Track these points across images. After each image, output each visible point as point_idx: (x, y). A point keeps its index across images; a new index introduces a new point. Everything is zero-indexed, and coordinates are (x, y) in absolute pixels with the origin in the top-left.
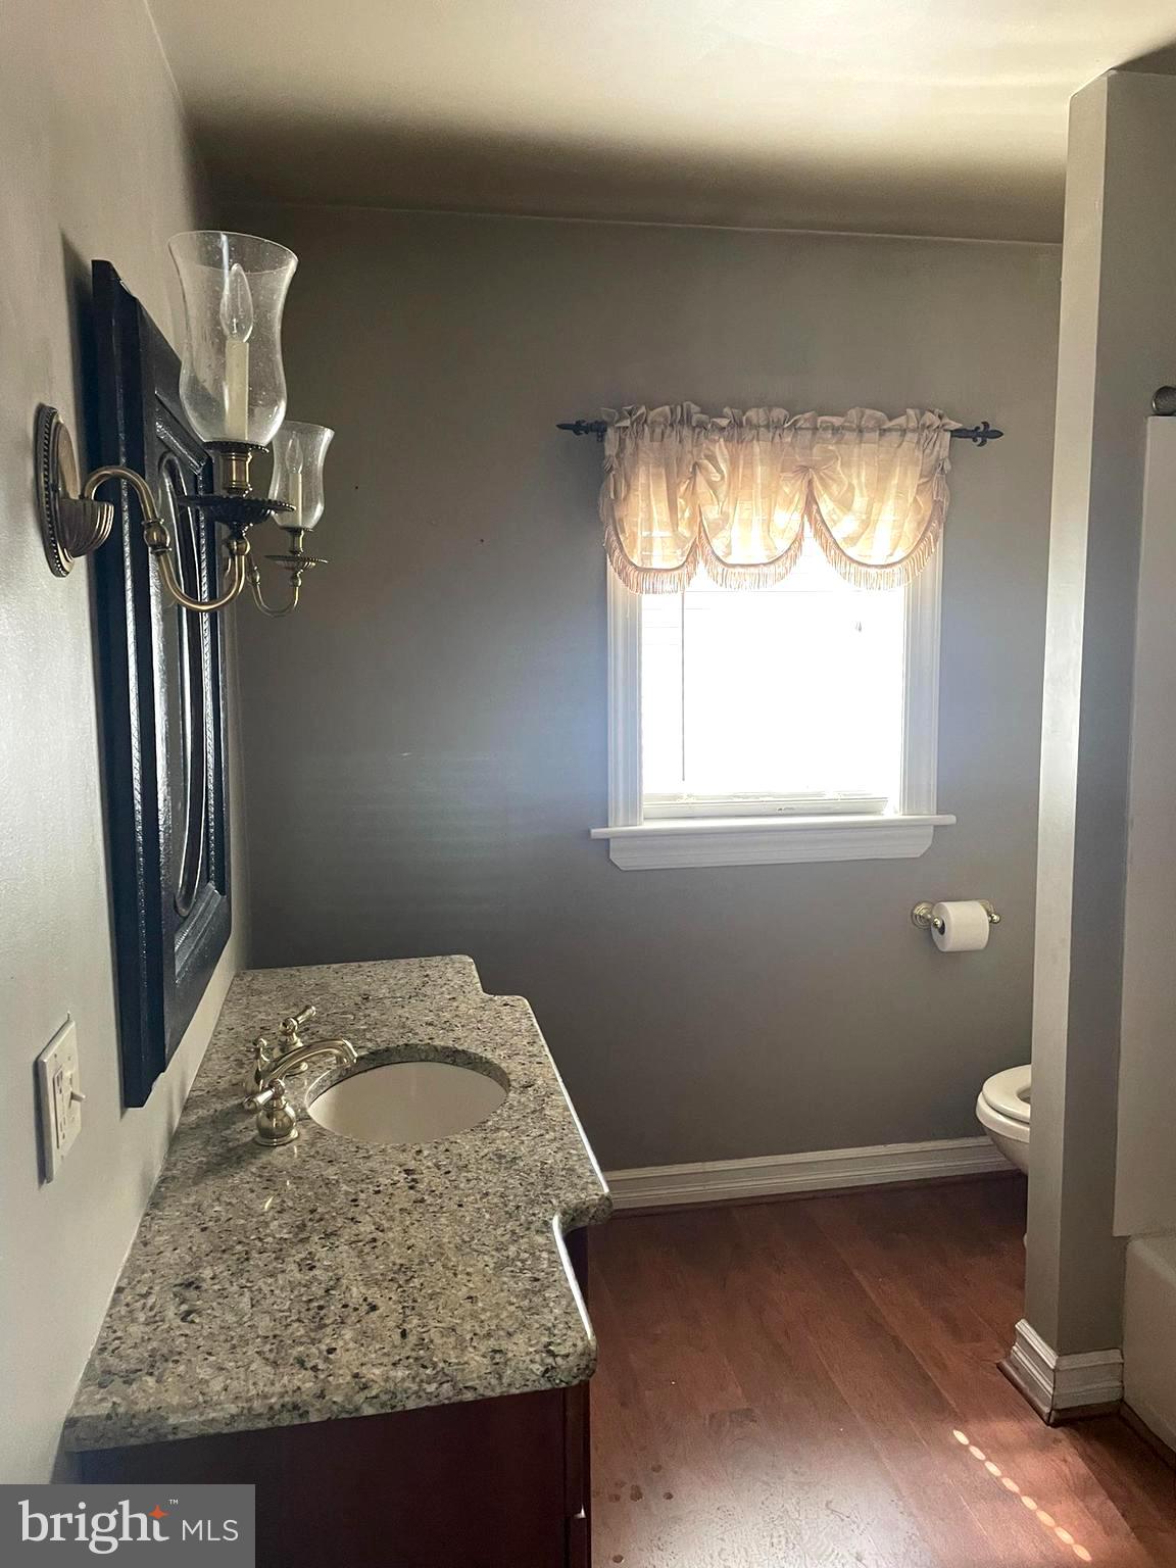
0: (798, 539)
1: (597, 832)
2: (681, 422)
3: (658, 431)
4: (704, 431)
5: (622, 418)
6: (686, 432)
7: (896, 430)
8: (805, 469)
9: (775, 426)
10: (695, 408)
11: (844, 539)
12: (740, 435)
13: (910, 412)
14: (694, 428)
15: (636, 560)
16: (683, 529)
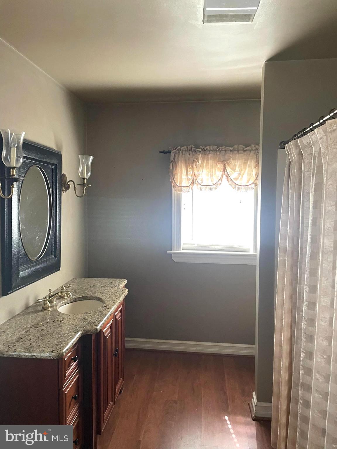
0: (221, 179)
1: (168, 252)
2: (190, 150)
3: (184, 152)
4: (195, 152)
5: (174, 150)
6: (191, 152)
7: (249, 150)
8: (223, 161)
9: (214, 150)
10: (193, 146)
11: (234, 179)
12: (205, 153)
13: (253, 145)
14: (193, 152)
15: (178, 184)
16: (189, 177)
